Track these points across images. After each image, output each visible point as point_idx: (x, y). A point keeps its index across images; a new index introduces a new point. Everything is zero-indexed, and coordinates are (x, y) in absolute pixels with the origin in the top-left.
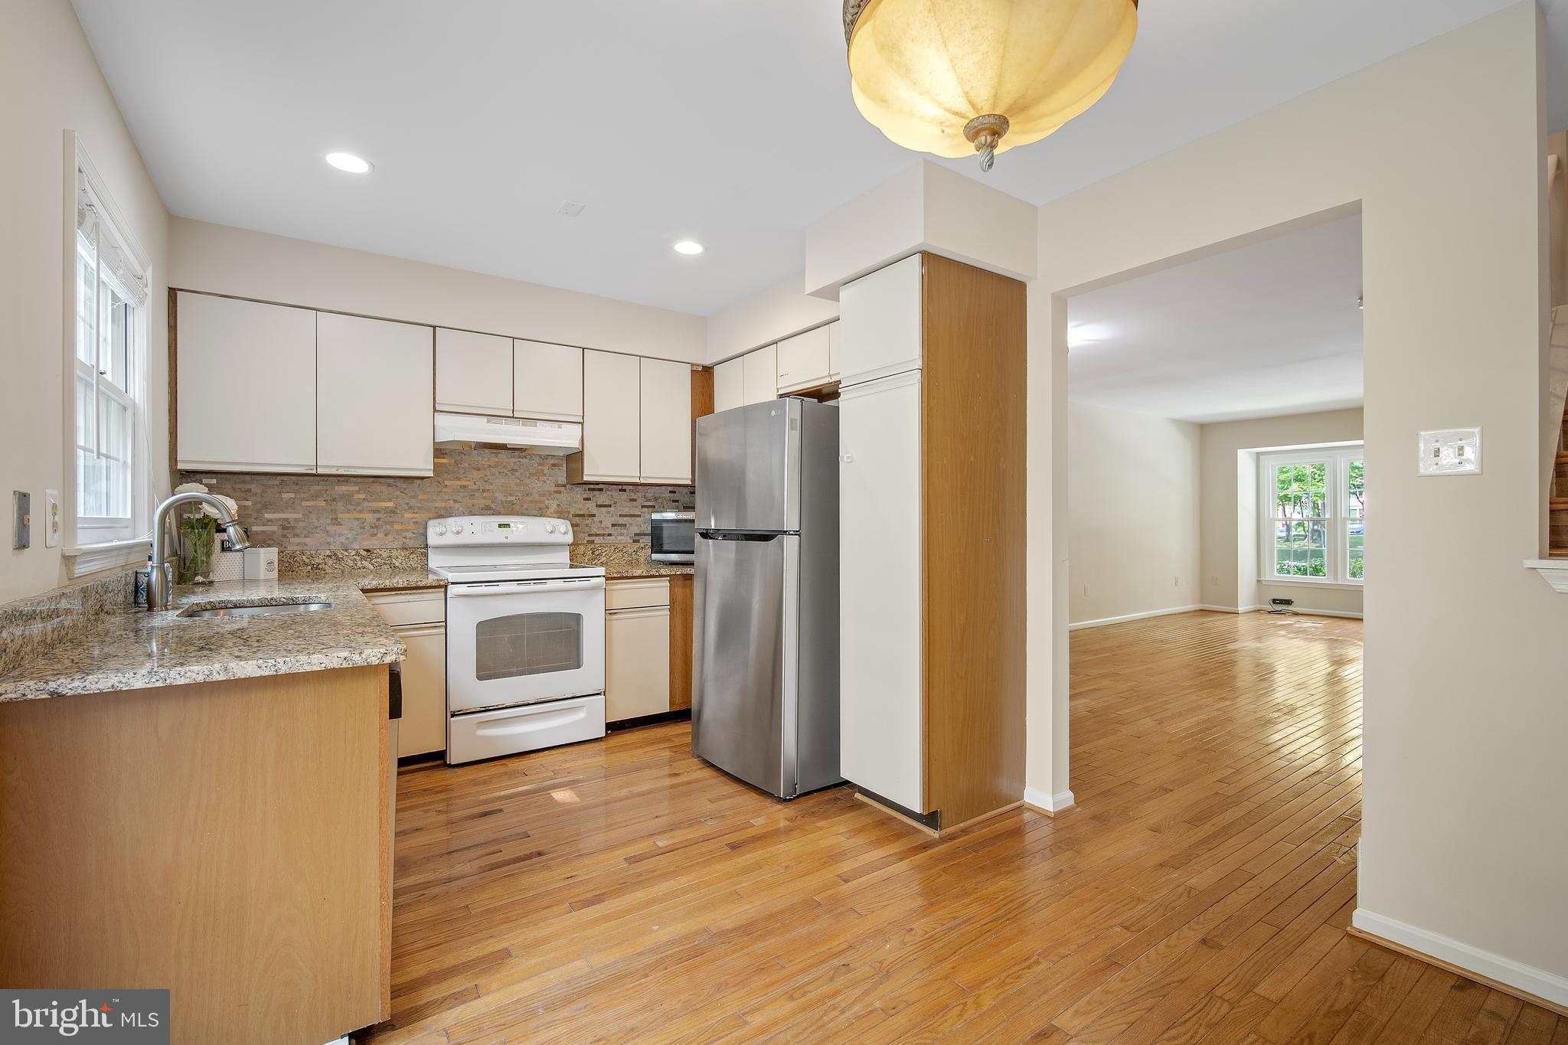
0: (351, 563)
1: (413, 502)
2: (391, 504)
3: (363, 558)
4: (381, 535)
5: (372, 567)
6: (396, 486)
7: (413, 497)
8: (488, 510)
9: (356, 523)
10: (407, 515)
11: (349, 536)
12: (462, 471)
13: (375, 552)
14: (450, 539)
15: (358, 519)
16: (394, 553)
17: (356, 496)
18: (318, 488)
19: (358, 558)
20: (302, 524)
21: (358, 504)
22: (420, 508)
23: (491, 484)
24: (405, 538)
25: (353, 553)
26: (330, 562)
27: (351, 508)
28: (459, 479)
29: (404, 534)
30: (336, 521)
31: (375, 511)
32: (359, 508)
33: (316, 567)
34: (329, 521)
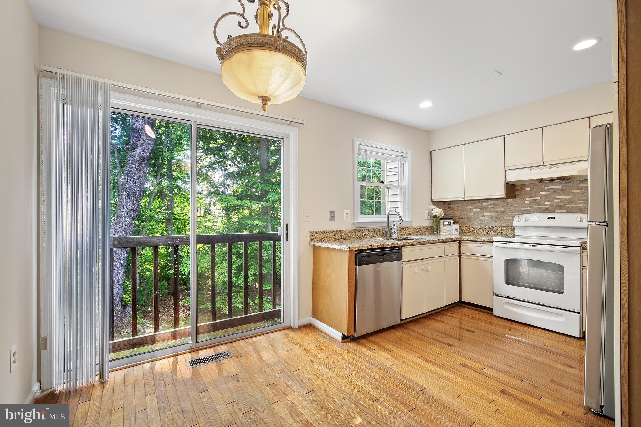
0: (487, 231)
1: (511, 208)
2: (503, 209)
3: (491, 230)
4: (499, 221)
5: (494, 233)
6: (505, 202)
7: (511, 206)
8: (546, 210)
9: (490, 217)
10: (509, 214)
11: (488, 221)
12: (533, 193)
13: (496, 228)
14: (522, 223)
15: (490, 215)
16: (503, 228)
17: (490, 207)
18: (477, 204)
19: (489, 230)
20: (473, 217)
21: (491, 209)
22: (514, 210)
23: (549, 198)
24: (508, 222)
25: (488, 228)
26: (480, 230)
27: (488, 211)
28: (532, 197)
29: (508, 221)
30: (483, 216)
31: (497, 212)
32: (491, 211)
33: (476, 232)
34: (481, 216)
